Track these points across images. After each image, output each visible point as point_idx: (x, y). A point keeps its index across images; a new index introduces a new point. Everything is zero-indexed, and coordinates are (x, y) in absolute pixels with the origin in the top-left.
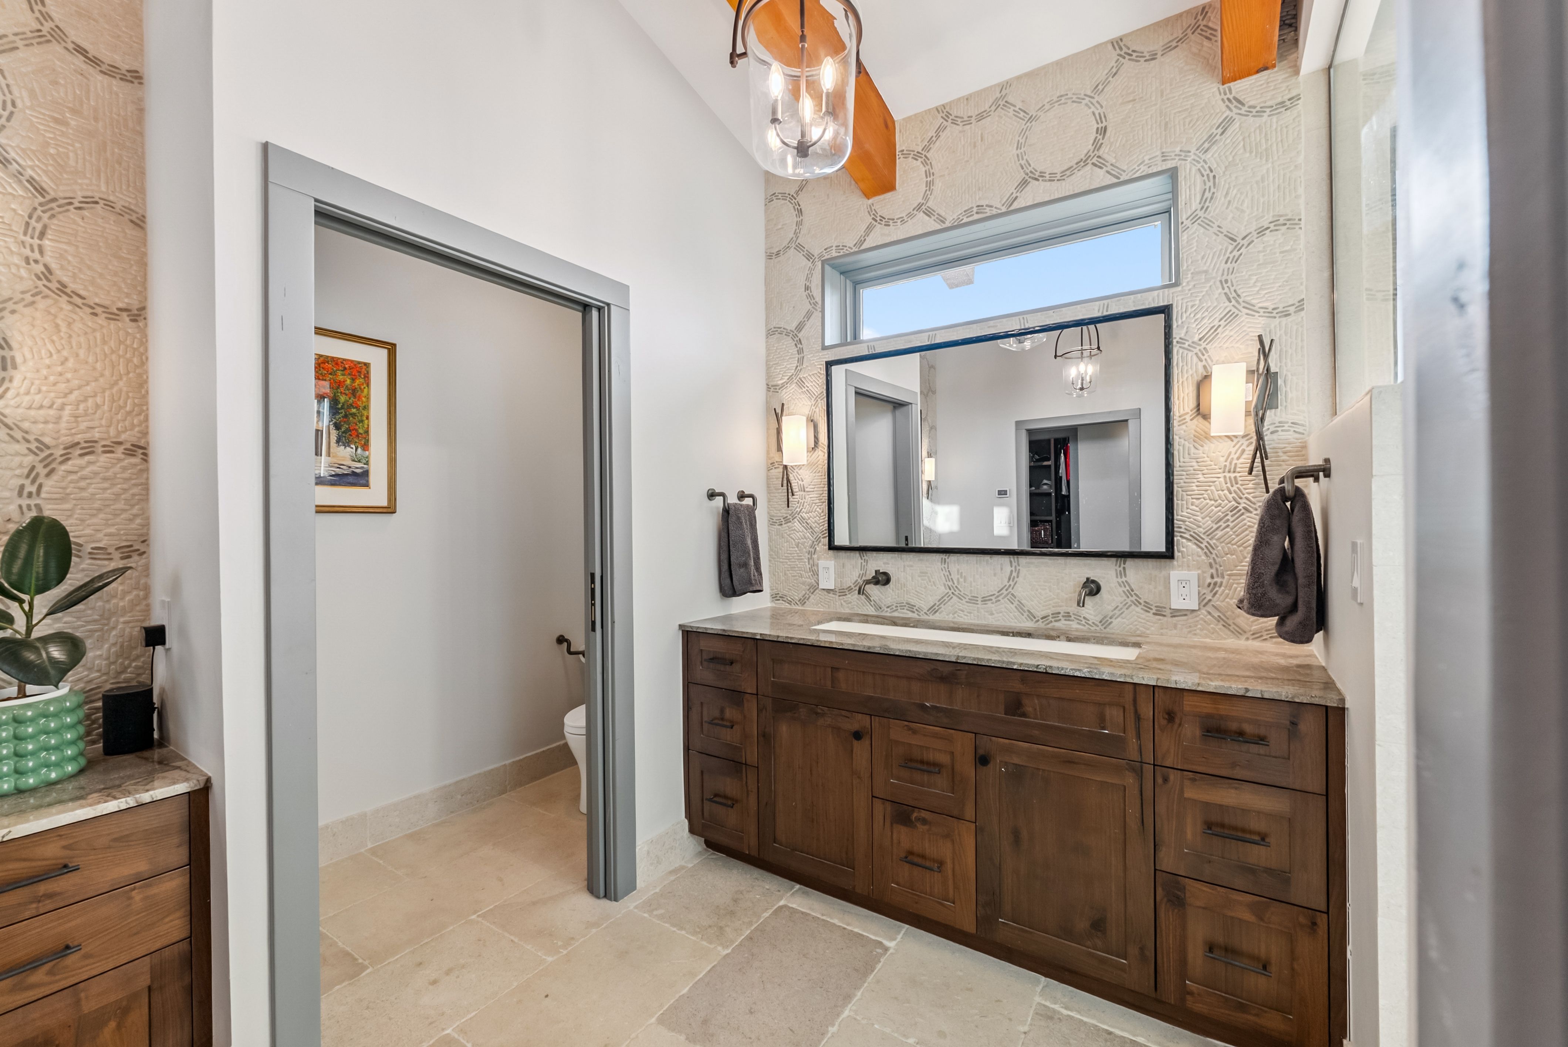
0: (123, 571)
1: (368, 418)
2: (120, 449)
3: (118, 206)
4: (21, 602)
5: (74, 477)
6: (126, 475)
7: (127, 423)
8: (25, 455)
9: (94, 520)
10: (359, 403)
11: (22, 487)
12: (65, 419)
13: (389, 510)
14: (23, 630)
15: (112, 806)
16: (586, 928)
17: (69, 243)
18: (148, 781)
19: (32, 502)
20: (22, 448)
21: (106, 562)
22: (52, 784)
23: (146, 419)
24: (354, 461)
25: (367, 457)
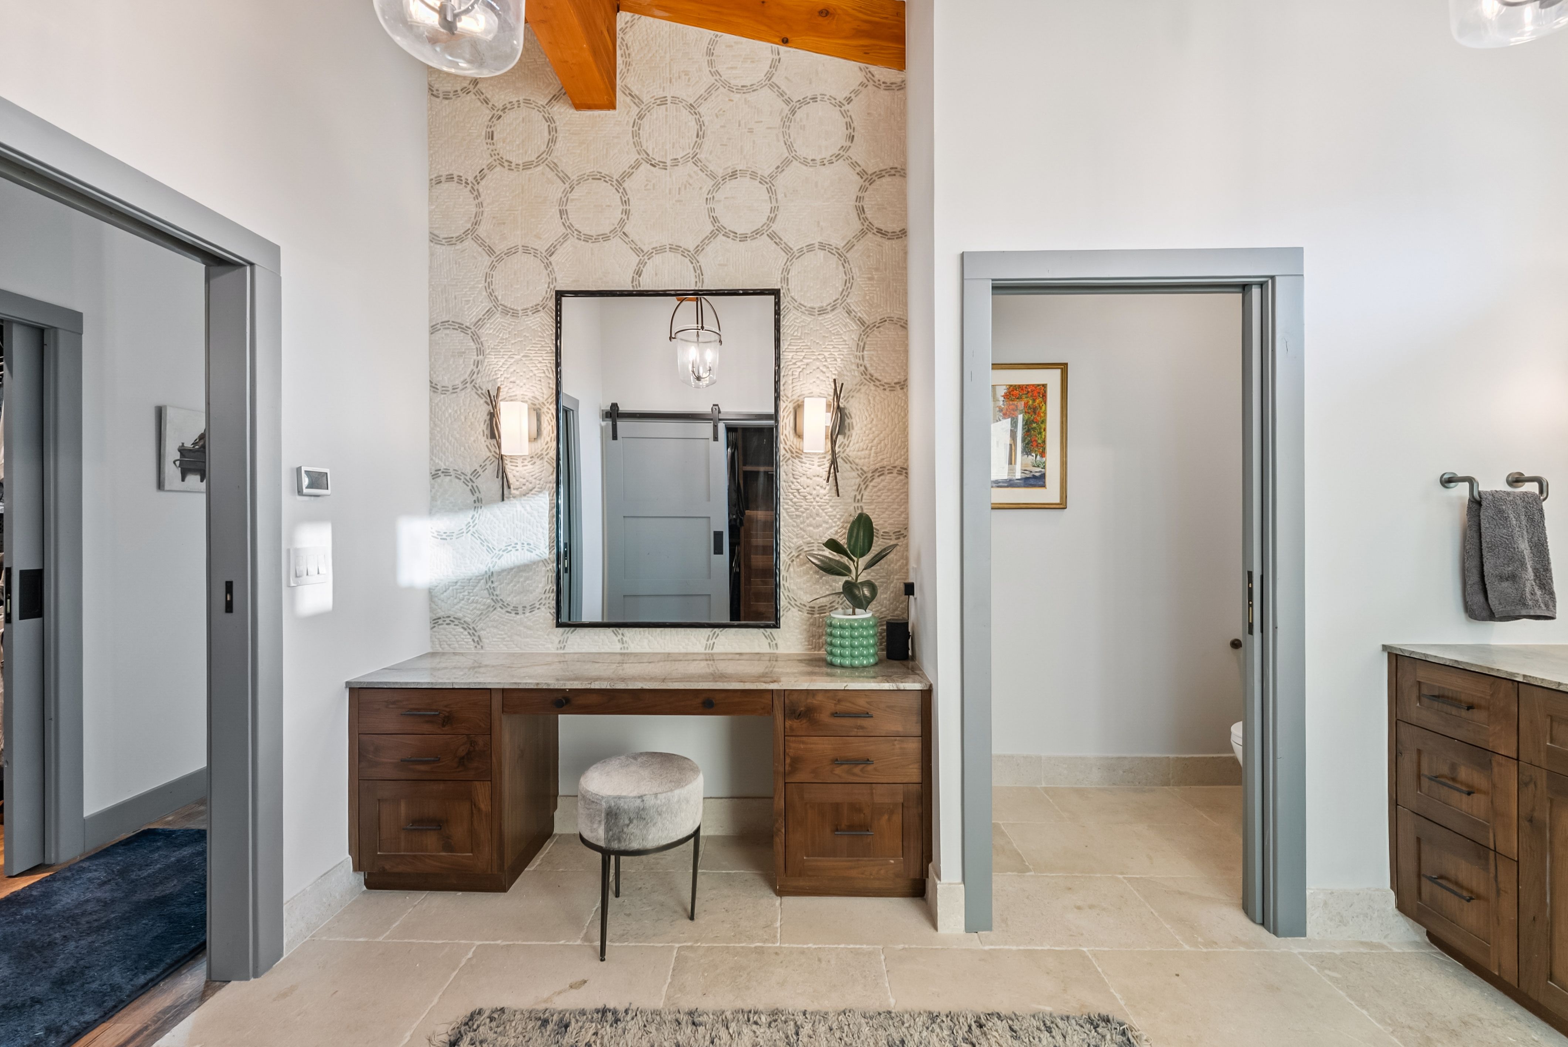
0: (895, 546)
1: (1045, 430)
2: (895, 471)
3: (895, 319)
4: (853, 561)
5: (876, 489)
6: (898, 487)
7: (898, 454)
8: (857, 478)
9: (884, 515)
10: (1038, 418)
11: (855, 496)
12: (872, 455)
13: (1061, 506)
14: (854, 577)
15: (886, 686)
16: (1233, 942)
17: (874, 350)
18: (904, 677)
19: (859, 505)
20: (854, 474)
21: (888, 541)
22: (865, 667)
23: (907, 451)
24: (1034, 466)
25: (1044, 463)
